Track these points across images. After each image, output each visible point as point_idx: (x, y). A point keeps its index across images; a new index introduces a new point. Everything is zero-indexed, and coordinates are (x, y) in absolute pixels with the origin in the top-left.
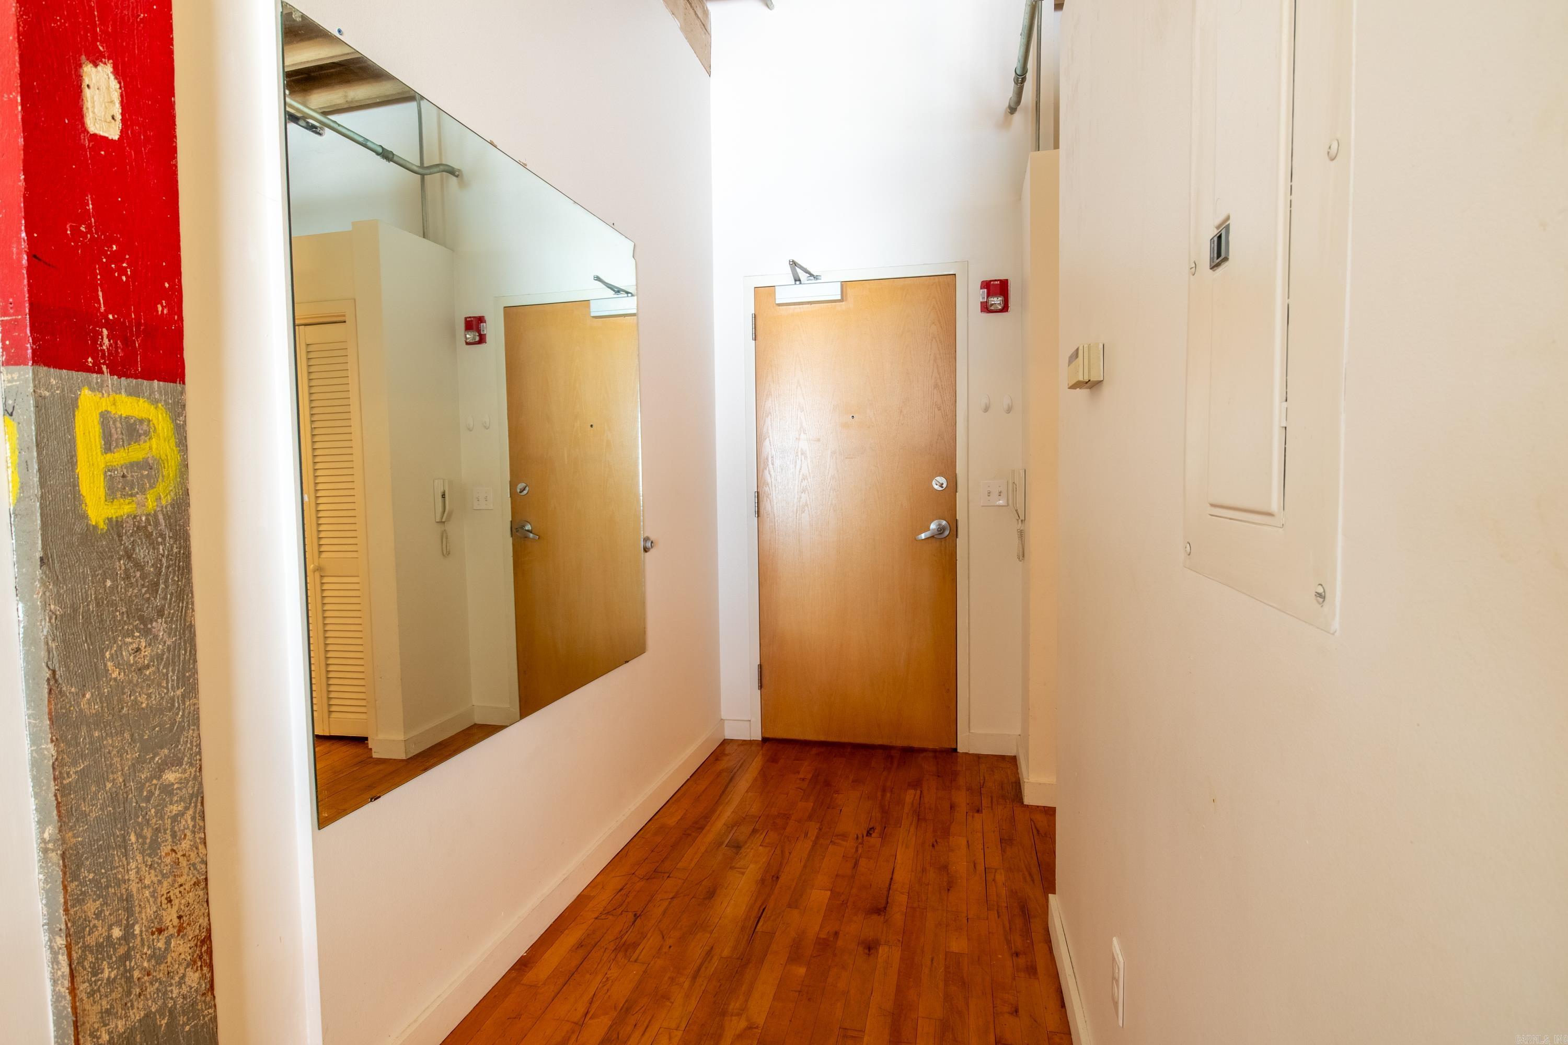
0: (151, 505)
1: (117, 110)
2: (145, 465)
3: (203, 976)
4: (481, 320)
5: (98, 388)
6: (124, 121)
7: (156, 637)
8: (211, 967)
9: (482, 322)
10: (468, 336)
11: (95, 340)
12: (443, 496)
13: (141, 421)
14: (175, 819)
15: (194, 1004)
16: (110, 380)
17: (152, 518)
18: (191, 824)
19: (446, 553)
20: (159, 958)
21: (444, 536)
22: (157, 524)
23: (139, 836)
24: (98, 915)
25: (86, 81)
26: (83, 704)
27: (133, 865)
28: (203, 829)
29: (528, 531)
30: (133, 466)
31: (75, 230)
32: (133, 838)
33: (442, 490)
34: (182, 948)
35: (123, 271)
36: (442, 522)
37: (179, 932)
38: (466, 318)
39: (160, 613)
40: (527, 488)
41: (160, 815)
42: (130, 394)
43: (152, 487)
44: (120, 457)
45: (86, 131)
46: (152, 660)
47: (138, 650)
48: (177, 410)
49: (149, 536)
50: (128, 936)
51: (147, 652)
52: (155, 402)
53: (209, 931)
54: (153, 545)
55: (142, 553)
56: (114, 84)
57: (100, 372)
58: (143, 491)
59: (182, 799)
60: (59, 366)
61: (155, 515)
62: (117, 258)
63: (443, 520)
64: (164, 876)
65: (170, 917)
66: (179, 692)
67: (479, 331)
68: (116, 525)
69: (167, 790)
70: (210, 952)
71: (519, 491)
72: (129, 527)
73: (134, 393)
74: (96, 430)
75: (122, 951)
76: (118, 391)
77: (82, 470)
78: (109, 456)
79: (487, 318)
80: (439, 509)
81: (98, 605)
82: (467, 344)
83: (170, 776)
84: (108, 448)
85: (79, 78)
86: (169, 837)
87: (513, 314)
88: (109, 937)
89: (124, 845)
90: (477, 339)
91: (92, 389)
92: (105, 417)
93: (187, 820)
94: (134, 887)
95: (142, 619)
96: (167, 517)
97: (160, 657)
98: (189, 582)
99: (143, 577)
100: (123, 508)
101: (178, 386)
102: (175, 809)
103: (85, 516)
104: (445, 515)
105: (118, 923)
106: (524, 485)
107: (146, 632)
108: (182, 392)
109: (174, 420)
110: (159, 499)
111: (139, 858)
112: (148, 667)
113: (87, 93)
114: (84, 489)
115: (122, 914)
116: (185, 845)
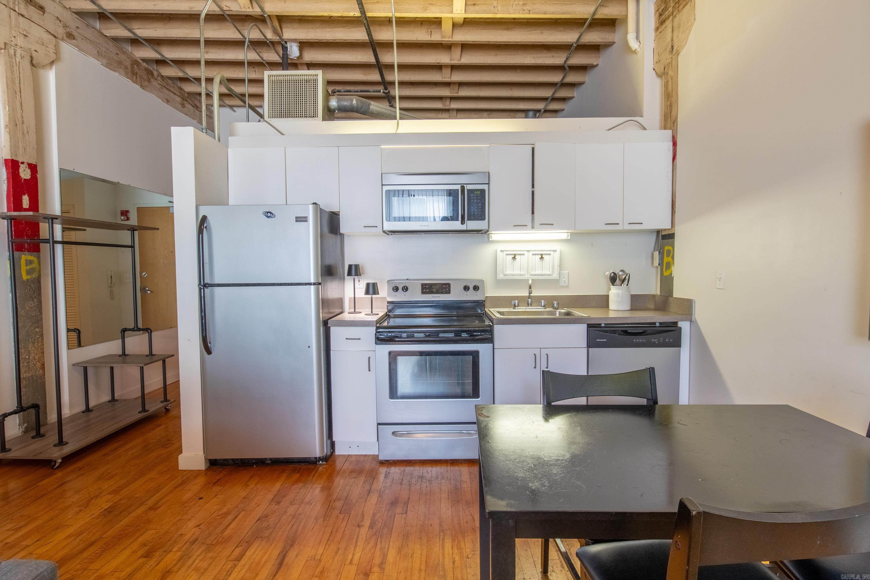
0: (34, 276)
1: (28, 202)
2: (33, 269)
3: (43, 372)
4: (127, 212)
5: (25, 255)
6: (29, 204)
7: (34, 302)
8: (44, 370)
9: (128, 212)
10: (122, 218)
11: (24, 246)
12: (111, 277)
13: (32, 260)
14: (38, 338)
15: (41, 377)
16: (27, 253)
17: (34, 279)
18: (41, 340)
19: (112, 298)
20: (35, 365)
21: (111, 292)
22: (35, 280)
23: (31, 340)
24: (24, 352)
25: (23, 199)
26: (22, 313)
27: (30, 345)
28: (43, 342)
29: (147, 290)
30: (30, 269)
31: (21, 226)
32: (30, 340)
33: (111, 275)
34: (39, 365)
35: (29, 232)
36: (111, 287)
37: (39, 361)
38: (121, 211)
39: (35, 298)
40: (146, 274)
41: (35, 337)
42: (30, 255)
43: (34, 273)
44: (28, 267)
45: (23, 208)
46: (34, 306)
47: (31, 304)
48: (39, 258)
49: (33, 282)
50: (29, 358)
51: (33, 305)
52: (34, 257)
53: (44, 363)
54: (34, 284)
55: (32, 285)
56: (28, 198)
57: (25, 252)
58: (32, 274)
59: (39, 335)
60: (19, 251)
61: (35, 278)
62: (28, 230)
63: (111, 286)
64: (36, 349)
65: (37, 357)
66: (39, 314)
67: (127, 216)
68: (28, 280)
69: (36, 332)
70: (44, 367)
71: (143, 275)
72: (30, 281)
73: (31, 255)
74: (24, 262)
75: (28, 361)
76: (28, 255)
77: (22, 270)
78: (27, 267)
79: (130, 211)
80: (110, 282)
81: (25, 295)
82: (122, 220)
83: (37, 330)
84: (26, 266)
85: (22, 199)
86: (36, 341)
87: (140, 210)
88: (26, 357)
89: (28, 341)
90: (126, 219)
91: (24, 255)
92: (26, 260)
93: (40, 339)
94: (30, 349)
95: (32, 298)
96: (37, 279)
97: (35, 306)
98: (41, 292)
99: (33, 290)
100: (29, 277)
101: (39, 253)
102: (38, 336)
103: (23, 278)
104: (112, 284)
105: (27, 355)
106: (145, 273)
107: (33, 301)
108: (40, 254)
109: (38, 260)
110: (35, 275)
111: (31, 344)
112: (33, 308)
113: (23, 201)
114: (23, 273)
115: (28, 354)
116: (40, 344)
